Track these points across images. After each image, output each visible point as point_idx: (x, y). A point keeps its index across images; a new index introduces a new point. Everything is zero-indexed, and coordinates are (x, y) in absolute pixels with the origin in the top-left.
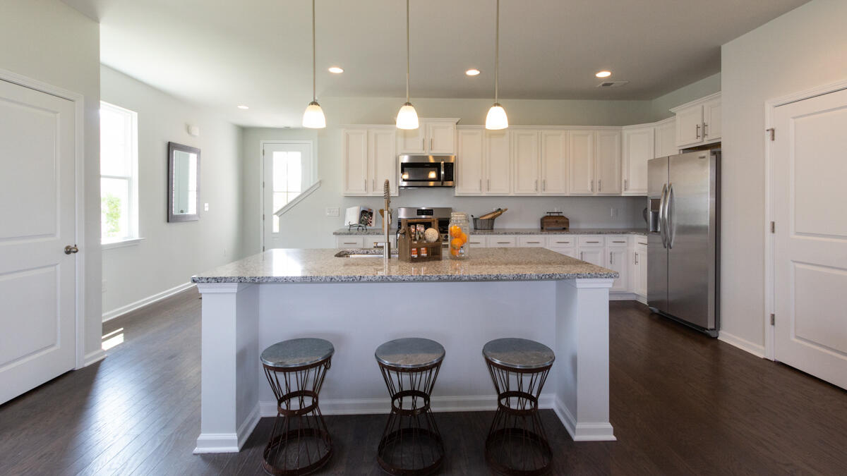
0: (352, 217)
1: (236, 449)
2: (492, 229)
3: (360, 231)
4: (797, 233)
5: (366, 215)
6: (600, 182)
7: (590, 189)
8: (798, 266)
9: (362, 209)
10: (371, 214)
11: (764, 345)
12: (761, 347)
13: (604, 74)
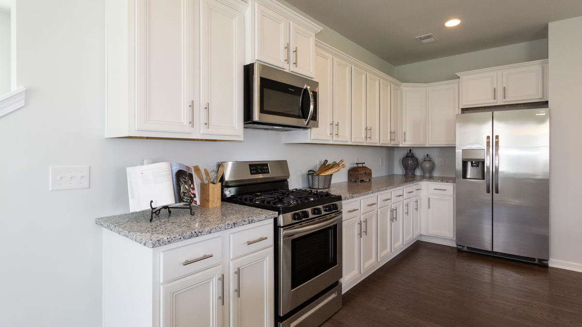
5: (183, 179)
13: (453, 23)
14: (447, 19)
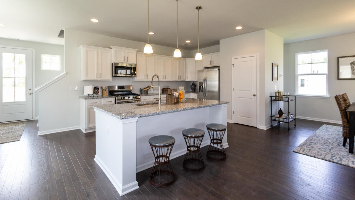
0: (89, 90)
1: (138, 187)
2: (147, 94)
3: (92, 97)
4: (239, 90)
5: (96, 89)
6: (181, 76)
7: (178, 78)
8: (240, 98)
9: (94, 87)
10: (98, 89)
11: (231, 119)
12: (231, 120)
13: (188, 42)
14: (187, 40)
